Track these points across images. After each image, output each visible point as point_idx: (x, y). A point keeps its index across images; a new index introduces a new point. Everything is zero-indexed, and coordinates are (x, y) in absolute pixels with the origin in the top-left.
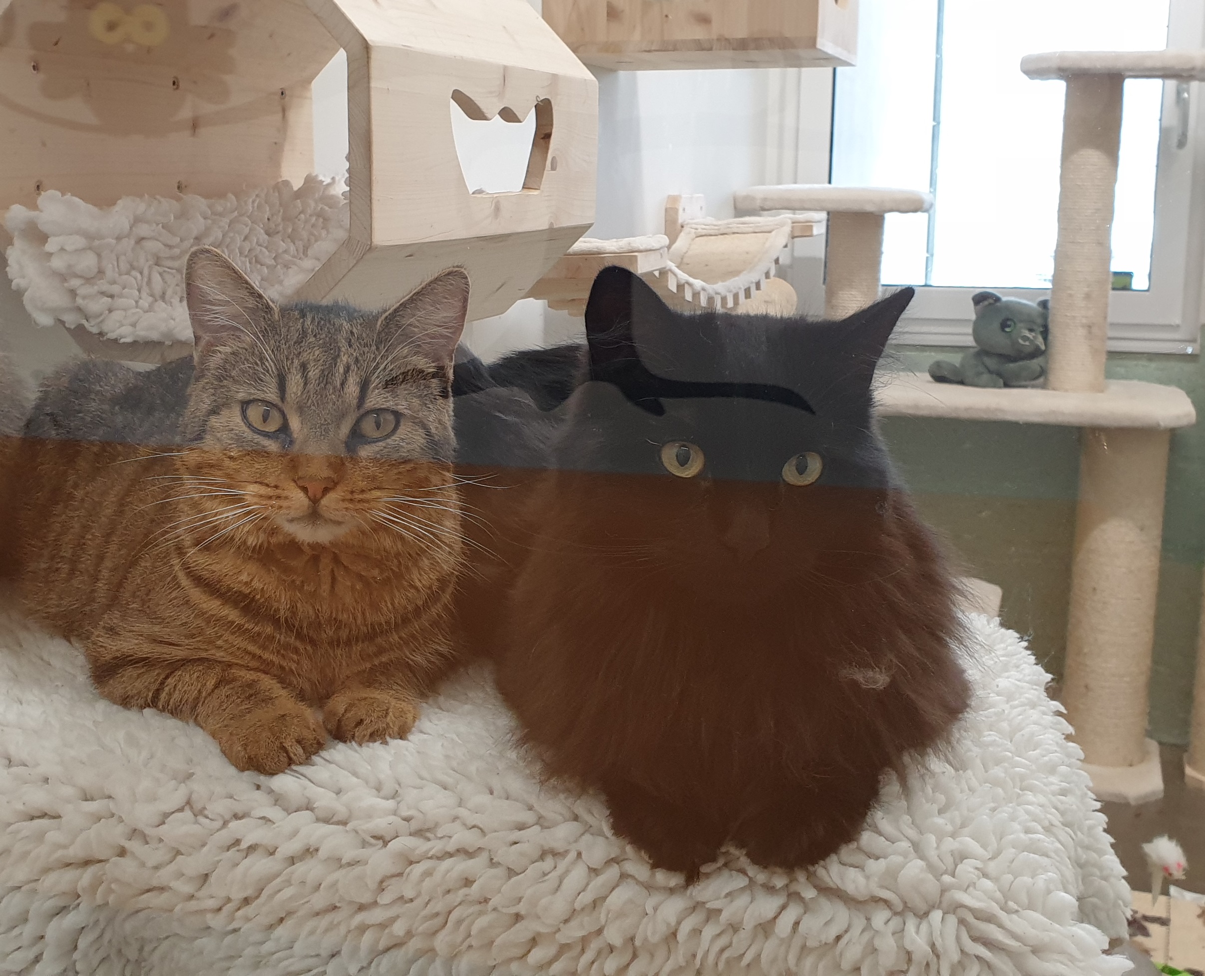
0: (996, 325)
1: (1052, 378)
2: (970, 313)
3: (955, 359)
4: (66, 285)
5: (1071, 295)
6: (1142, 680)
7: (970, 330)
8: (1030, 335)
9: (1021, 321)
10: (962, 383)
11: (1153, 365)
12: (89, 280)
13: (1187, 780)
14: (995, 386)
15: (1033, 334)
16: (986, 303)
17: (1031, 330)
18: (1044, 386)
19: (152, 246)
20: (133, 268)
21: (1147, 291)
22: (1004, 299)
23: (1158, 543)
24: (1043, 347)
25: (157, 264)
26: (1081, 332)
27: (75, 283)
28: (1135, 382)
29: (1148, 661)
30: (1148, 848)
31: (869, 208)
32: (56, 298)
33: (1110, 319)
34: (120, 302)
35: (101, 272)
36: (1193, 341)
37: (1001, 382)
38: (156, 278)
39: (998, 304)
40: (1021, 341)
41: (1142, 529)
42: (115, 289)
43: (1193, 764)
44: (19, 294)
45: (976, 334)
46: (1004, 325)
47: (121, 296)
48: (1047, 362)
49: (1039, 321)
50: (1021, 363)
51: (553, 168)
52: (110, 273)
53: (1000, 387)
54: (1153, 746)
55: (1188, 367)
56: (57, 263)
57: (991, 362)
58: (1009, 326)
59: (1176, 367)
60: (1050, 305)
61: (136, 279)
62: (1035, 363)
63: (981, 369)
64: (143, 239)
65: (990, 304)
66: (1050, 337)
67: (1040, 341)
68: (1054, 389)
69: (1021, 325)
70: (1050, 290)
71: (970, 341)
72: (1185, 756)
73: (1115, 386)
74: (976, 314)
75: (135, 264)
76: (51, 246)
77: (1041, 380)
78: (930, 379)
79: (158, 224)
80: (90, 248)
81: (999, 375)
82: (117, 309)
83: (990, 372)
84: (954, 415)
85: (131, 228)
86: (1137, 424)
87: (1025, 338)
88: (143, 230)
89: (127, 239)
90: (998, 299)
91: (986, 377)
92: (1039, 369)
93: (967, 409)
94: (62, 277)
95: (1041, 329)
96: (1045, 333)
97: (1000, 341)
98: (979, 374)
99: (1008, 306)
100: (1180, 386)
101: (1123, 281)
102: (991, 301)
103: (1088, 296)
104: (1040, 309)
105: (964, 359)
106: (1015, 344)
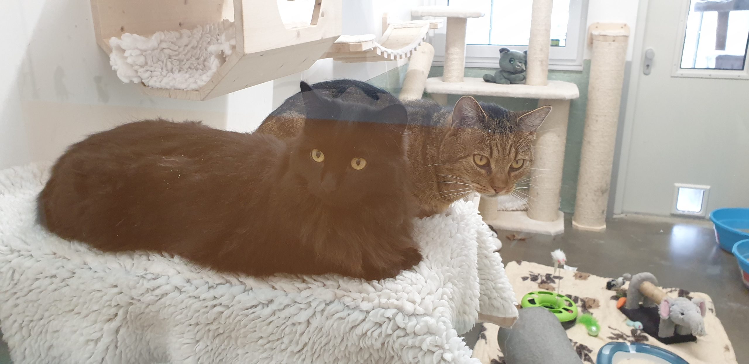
0: (508, 61)
1: (528, 80)
2: (498, 55)
4: (133, 68)
5: (535, 49)
6: (558, 191)
7: (498, 61)
8: (520, 64)
9: (517, 59)
10: (495, 82)
11: (566, 75)
12: (142, 67)
13: (573, 226)
14: (507, 83)
15: (521, 64)
16: (504, 52)
17: (520, 63)
18: (525, 83)
19: (167, 51)
20: (159, 60)
21: (565, 46)
22: (511, 50)
23: (565, 141)
24: (525, 69)
25: (170, 58)
26: (539, 63)
27: (136, 67)
28: (559, 82)
29: (560, 184)
30: (553, 254)
31: (461, 16)
32: (130, 73)
33: (550, 57)
34: (154, 74)
35: (146, 63)
36: (581, 66)
37: (509, 82)
38: (169, 64)
39: (509, 53)
40: (516, 67)
41: (559, 136)
42: (152, 69)
43: (575, 220)
44: (115, 72)
45: (500, 63)
46: (510, 61)
47: (155, 71)
48: (526, 74)
49: (524, 59)
50: (517, 75)
51: (323, 16)
52: (149, 62)
53: (509, 84)
54: (562, 214)
55: (578, 76)
56: (130, 61)
57: (505, 74)
58: (512, 61)
59: (574, 75)
60: (528, 53)
61: (160, 65)
62: (521, 75)
63: (502, 77)
64: (163, 49)
65: (506, 52)
66: (527, 65)
67: (523, 67)
68: (528, 85)
69: (517, 61)
70: (528, 47)
71: (498, 66)
72: (573, 218)
73: (551, 83)
74: (501, 56)
75: (160, 59)
76: (126, 54)
77: (524, 81)
78: (483, 80)
79: (170, 42)
80: (142, 54)
81: (508, 79)
82: (154, 76)
83: (505, 78)
84: (491, 95)
85: (158, 45)
86: (557, 98)
87: (518, 66)
88: (164, 45)
89: (156, 50)
90: (508, 51)
91: (504, 80)
92: (523, 77)
93: (496, 93)
94: (132, 66)
95: (524, 62)
96: (526, 63)
97: (509, 67)
98: (501, 79)
99: (512, 54)
100: (575, 83)
101: (555, 43)
102: (506, 51)
103: (541, 50)
104: (524, 54)
105: (496, 73)
106: (514, 68)
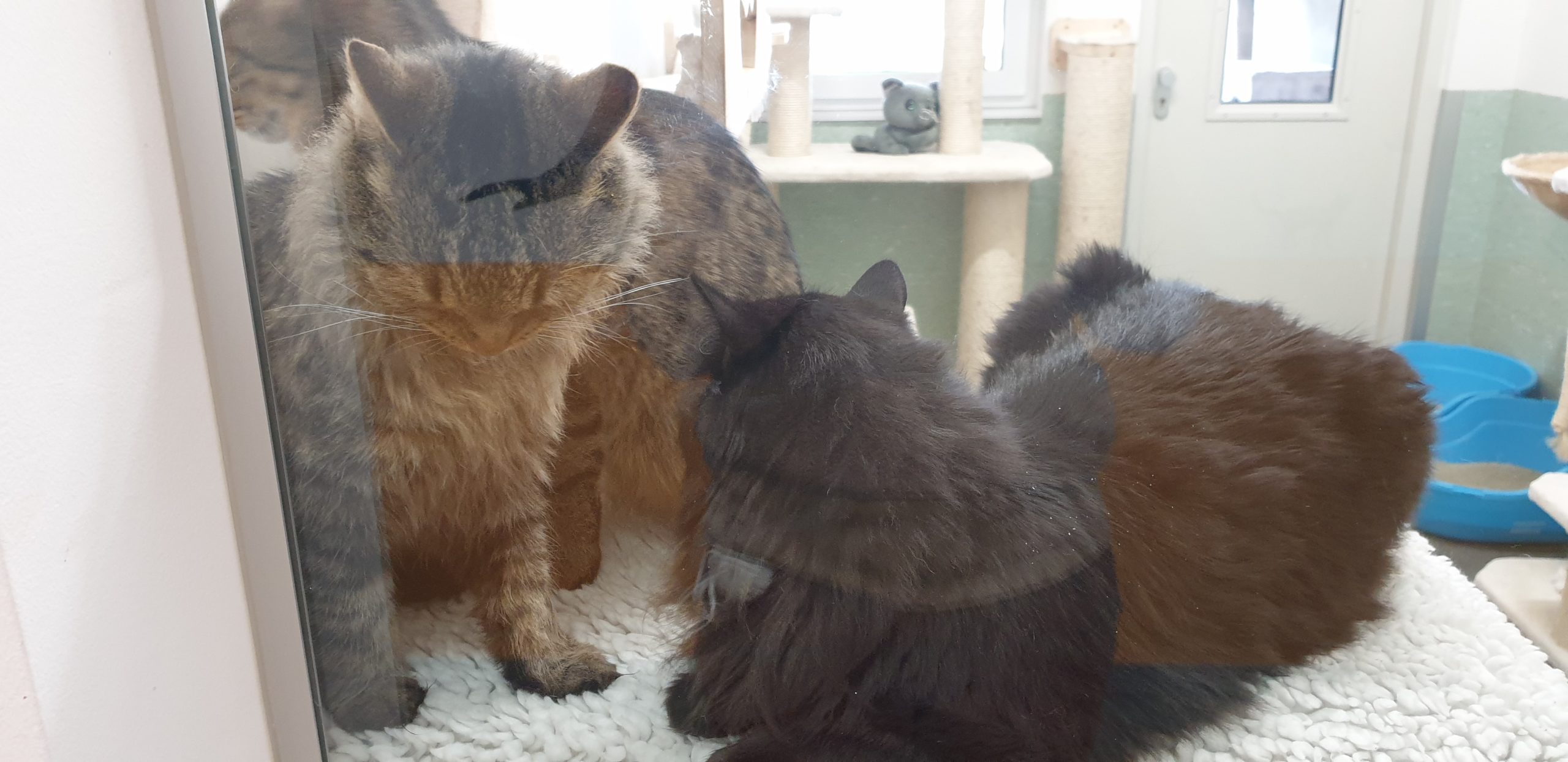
0: (902, 106)
3: (870, 133)
5: (955, 81)
8: (928, 112)
9: (919, 101)
10: (877, 151)
11: (1009, 128)
14: (902, 153)
15: (930, 111)
16: (891, 88)
17: (928, 108)
22: (906, 84)
24: (936, 120)
26: (964, 107)
31: (797, 13)
33: (983, 95)
36: (1036, 108)
37: (907, 149)
39: (901, 88)
40: (922, 117)
45: (886, 110)
46: (908, 105)
49: (933, 100)
50: (921, 134)
53: (906, 154)
57: (898, 135)
58: (911, 106)
59: (1024, 128)
62: (931, 133)
63: (891, 140)
65: (896, 88)
67: (934, 116)
68: (946, 153)
69: (920, 104)
70: (939, 75)
73: (990, 146)
74: (885, 97)
77: (936, 145)
81: (905, 144)
83: (899, 142)
87: (925, 115)
90: (900, 84)
91: (896, 147)
92: (933, 138)
95: (935, 106)
97: (905, 118)
98: (890, 145)
99: (909, 90)
102: (895, 86)
103: (968, 79)
104: (933, 91)
105: (877, 132)
106: (916, 119)
